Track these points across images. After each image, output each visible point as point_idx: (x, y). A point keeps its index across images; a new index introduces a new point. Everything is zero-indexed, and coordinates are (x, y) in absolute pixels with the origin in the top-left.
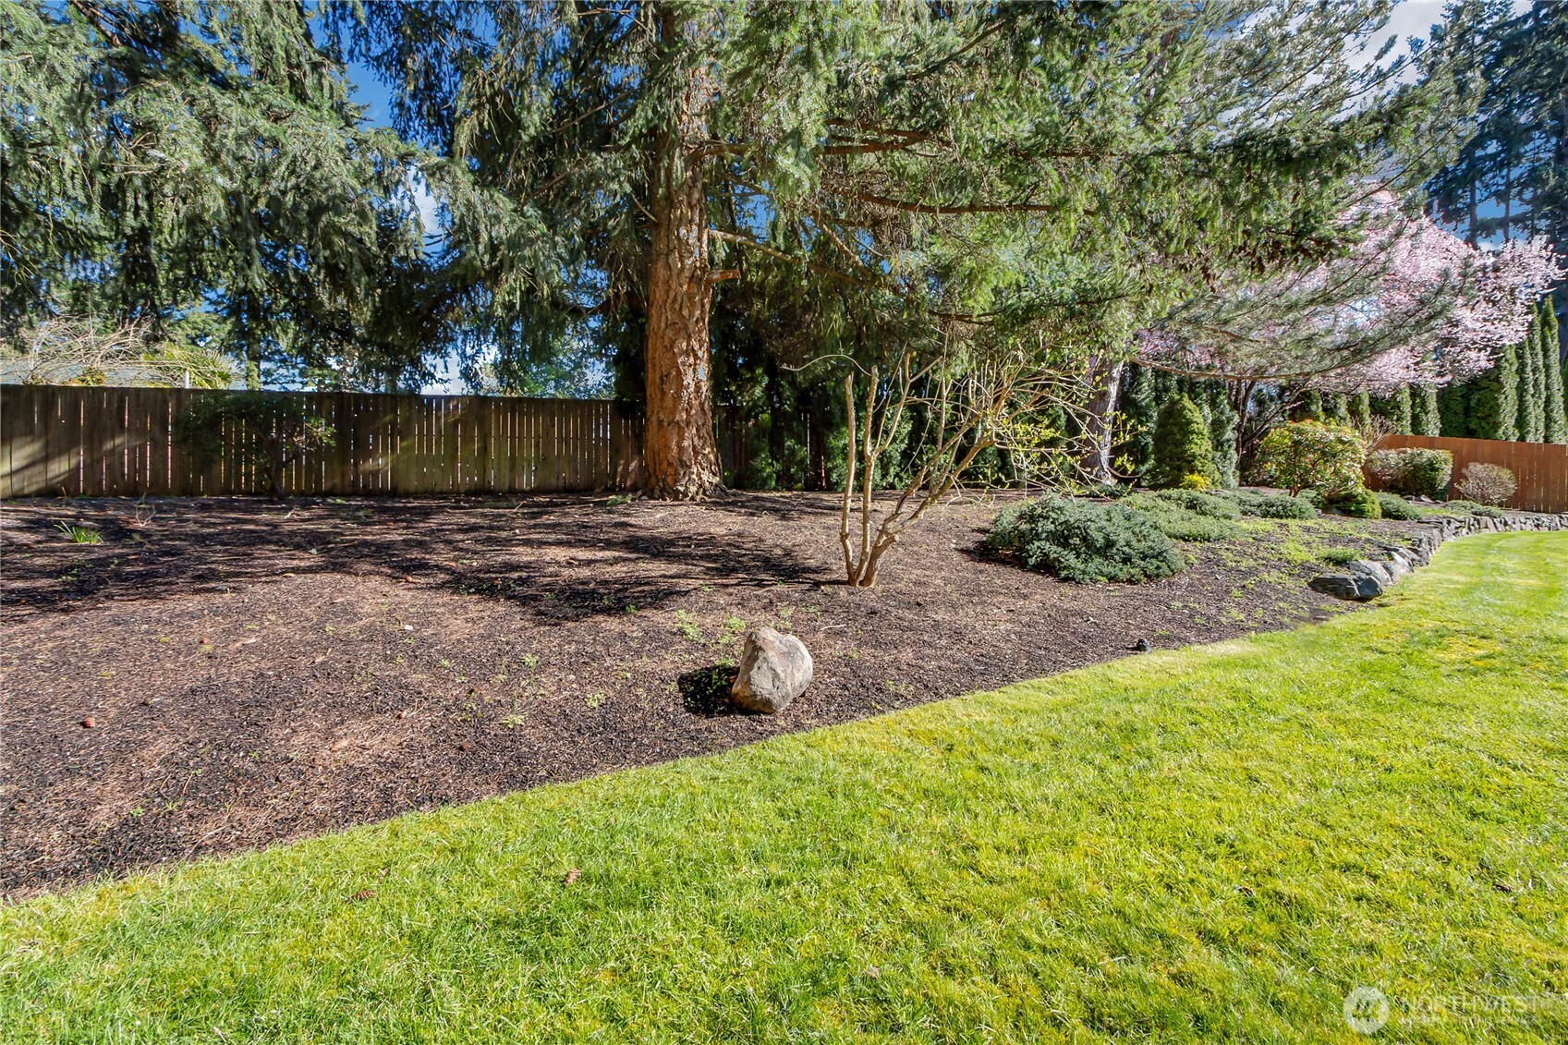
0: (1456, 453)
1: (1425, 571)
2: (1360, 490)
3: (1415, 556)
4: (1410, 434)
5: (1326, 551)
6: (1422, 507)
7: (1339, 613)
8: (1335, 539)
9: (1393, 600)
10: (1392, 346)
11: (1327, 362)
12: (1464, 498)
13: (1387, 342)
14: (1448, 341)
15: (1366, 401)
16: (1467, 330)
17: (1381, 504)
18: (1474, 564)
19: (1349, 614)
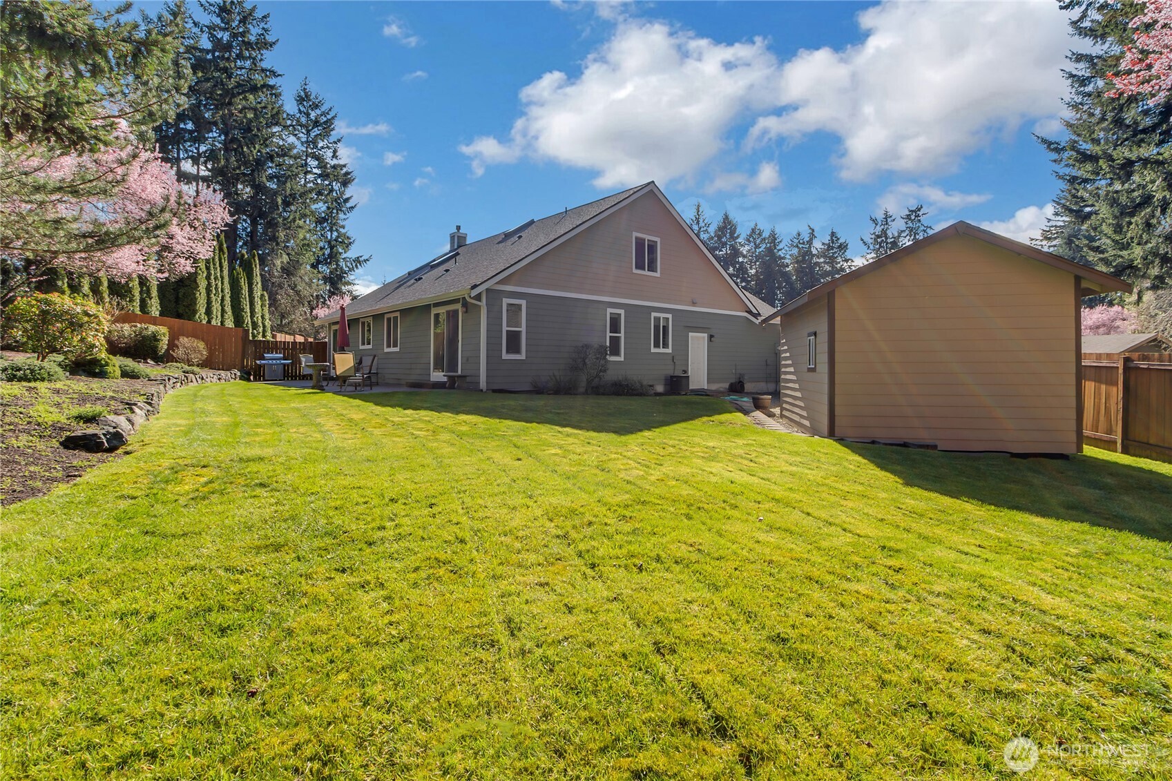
0: (171, 329)
1: (157, 419)
2: (103, 355)
3: (150, 408)
4: (139, 313)
5: (76, 410)
6: (148, 368)
7: (90, 466)
8: (83, 399)
9: (135, 447)
10: (128, 243)
11: (74, 245)
12: (176, 362)
13: (125, 239)
14: (166, 248)
15: (106, 284)
16: (178, 243)
17: (120, 367)
18: (189, 409)
19: (100, 465)
